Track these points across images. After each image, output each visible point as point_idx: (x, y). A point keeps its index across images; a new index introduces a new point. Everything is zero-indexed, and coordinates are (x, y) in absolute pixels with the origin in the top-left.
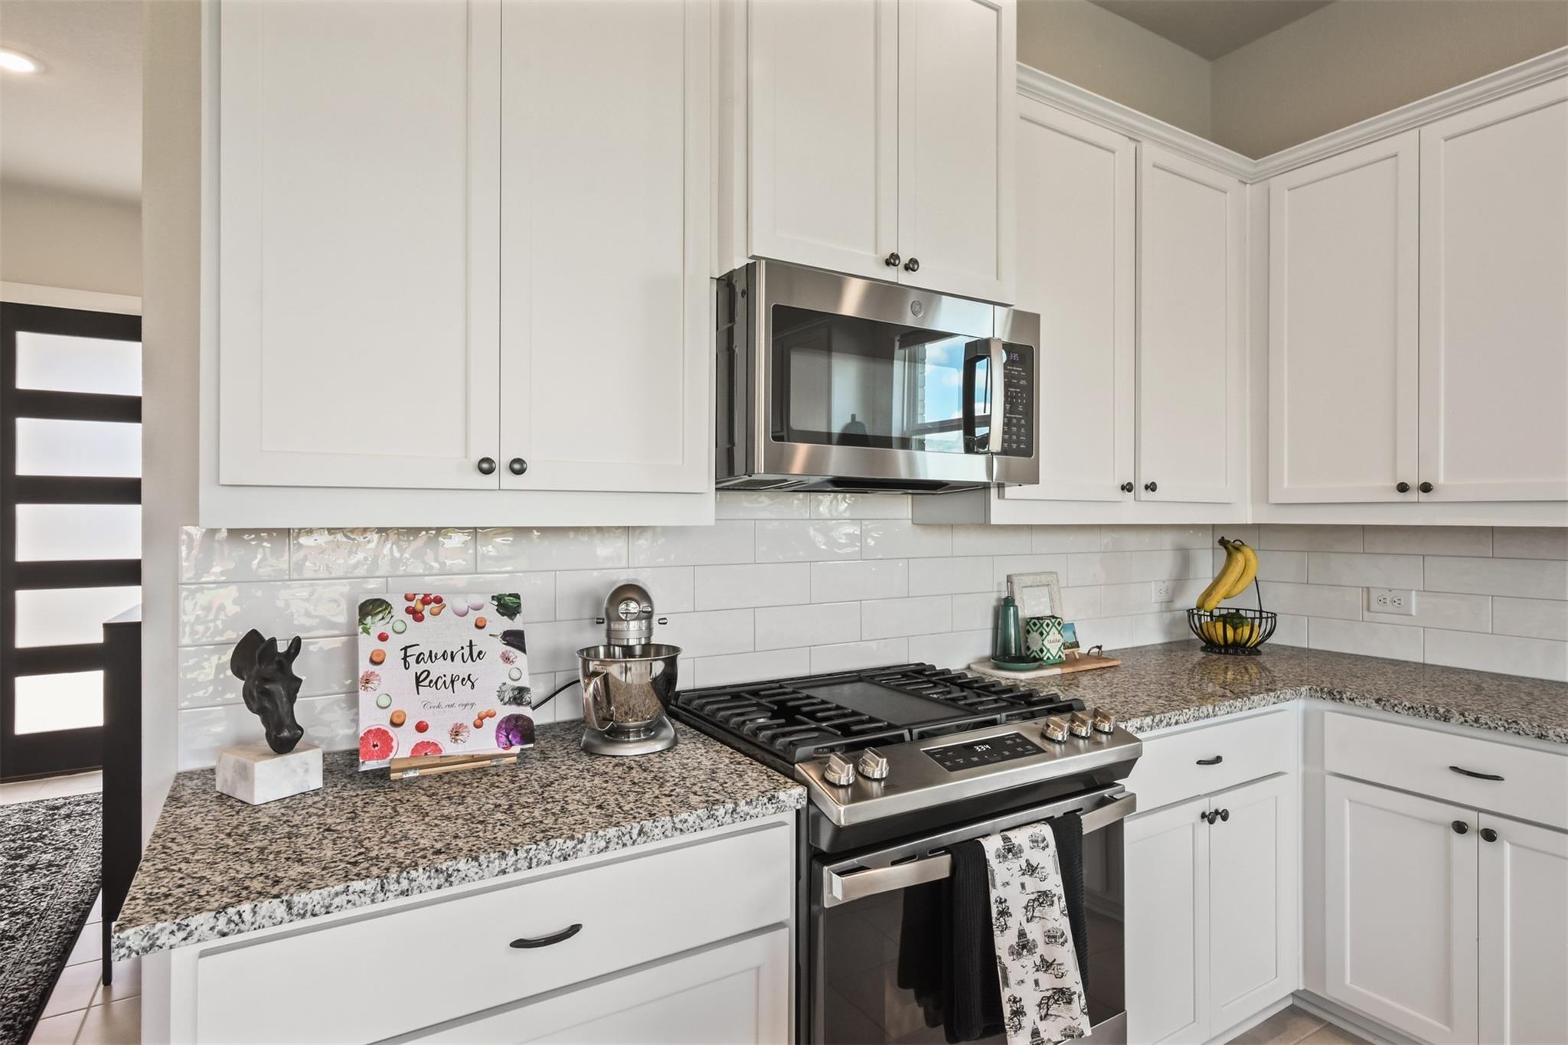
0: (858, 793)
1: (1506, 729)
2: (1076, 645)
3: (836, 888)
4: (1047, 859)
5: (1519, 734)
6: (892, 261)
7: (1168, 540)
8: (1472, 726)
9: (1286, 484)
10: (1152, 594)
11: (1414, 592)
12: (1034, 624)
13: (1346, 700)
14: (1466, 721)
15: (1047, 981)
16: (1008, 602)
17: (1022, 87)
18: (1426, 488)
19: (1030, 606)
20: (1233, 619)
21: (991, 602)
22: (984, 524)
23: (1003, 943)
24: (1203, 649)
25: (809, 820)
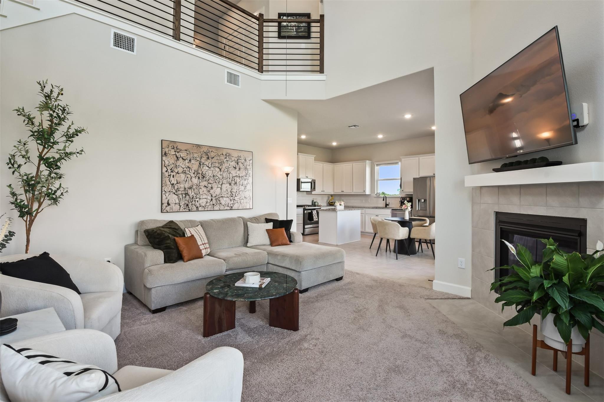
0: (306, 207)
2: (318, 204)
3: (305, 211)
4: (316, 212)
6: (306, 177)
7: (327, 196)
10: (325, 201)
12: (315, 202)
15: (316, 218)
16: (313, 201)
17: (315, 162)
18: (343, 191)
19: (315, 201)
20: (332, 202)
21: (312, 200)
22: (312, 194)
23: (313, 216)
25: (304, 209)
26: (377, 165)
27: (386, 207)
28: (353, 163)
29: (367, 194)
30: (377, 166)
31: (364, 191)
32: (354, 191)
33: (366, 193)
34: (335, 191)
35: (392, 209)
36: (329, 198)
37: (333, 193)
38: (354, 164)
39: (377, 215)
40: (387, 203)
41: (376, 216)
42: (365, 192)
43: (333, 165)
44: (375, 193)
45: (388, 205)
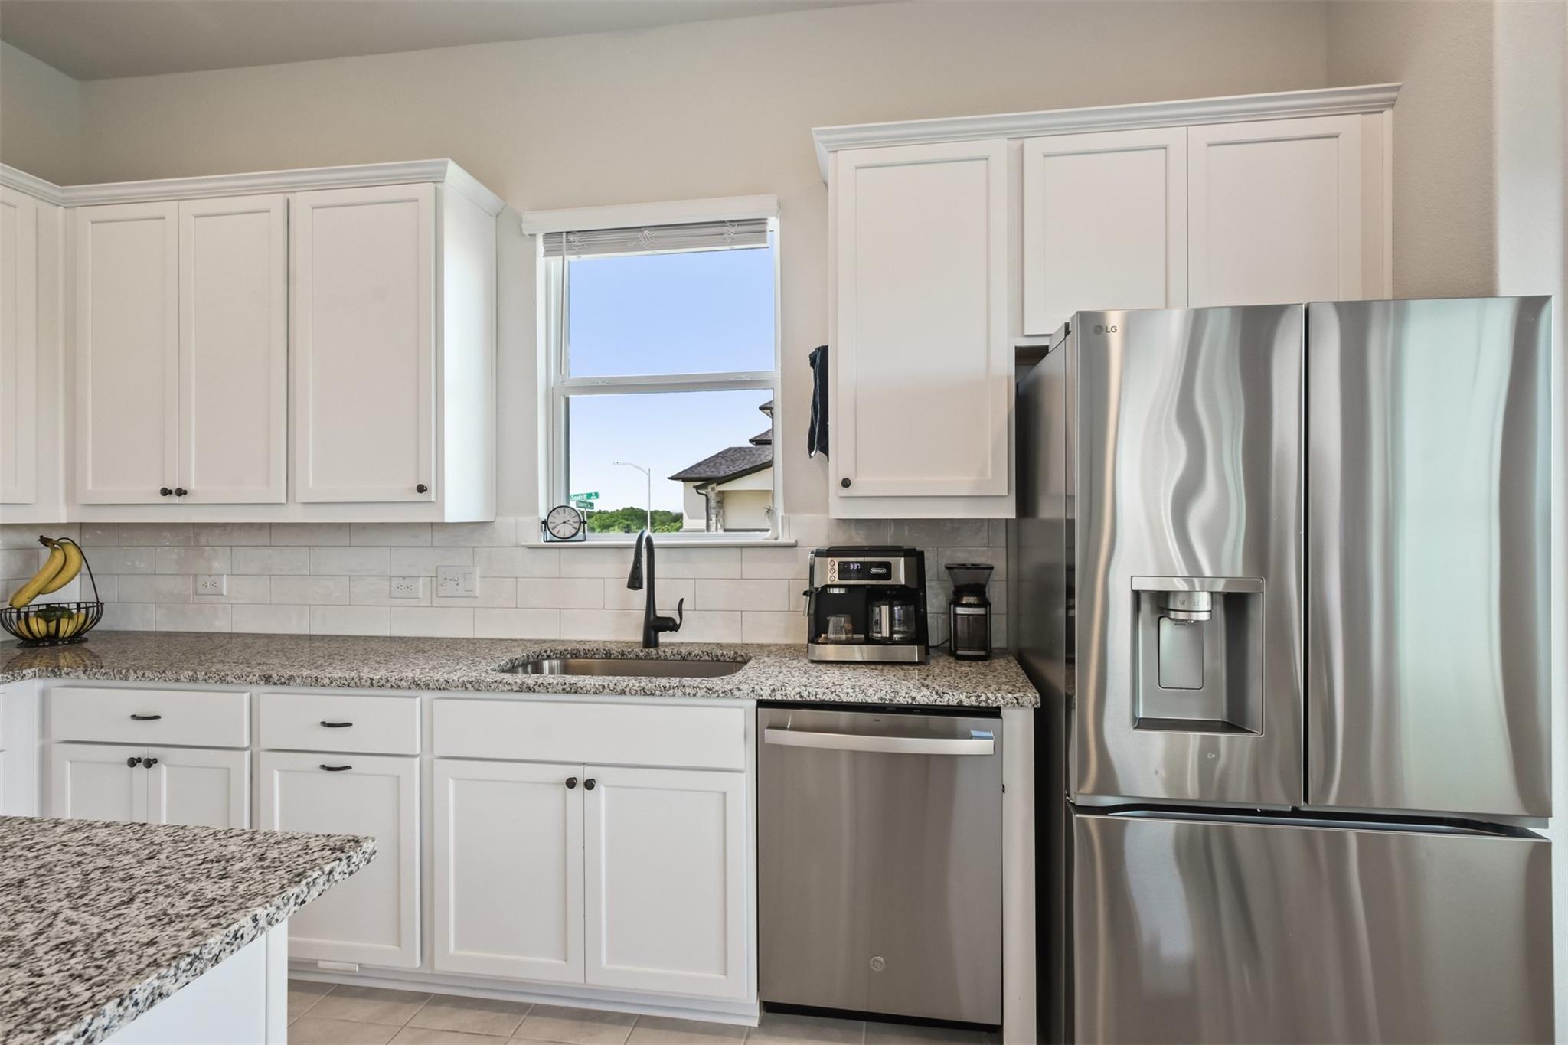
1: (159, 678)
5: (166, 680)
8: (141, 680)
9: (90, 487)
11: (225, 576)
13: (64, 675)
14: (138, 677)
18: (181, 492)
20: (51, 613)
24: (20, 646)
26: (556, 241)
27: (650, 641)
28: (294, 187)
29: (446, 521)
30: (549, 252)
31: (421, 489)
32: (310, 485)
33: (439, 504)
34: (91, 487)
35: (762, 704)
36: (28, 555)
37: (61, 515)
38: (302, 201)
39: (582, 774)
40: (665, 609)
41: (571, 783)
42: (432, 495)
43: (70, 205)
44: (536, 511)
45: (671, 625)
